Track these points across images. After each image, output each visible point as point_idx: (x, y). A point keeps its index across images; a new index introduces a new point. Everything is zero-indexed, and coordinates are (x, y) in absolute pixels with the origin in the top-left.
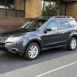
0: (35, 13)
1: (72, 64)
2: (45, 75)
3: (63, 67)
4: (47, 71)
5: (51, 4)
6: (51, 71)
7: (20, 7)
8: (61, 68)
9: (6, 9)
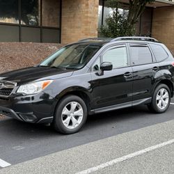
0: (83, 32)
1: (169, 142)
2: (110, 166)
3: (148, 149)
4: (112, 159)
5: (117, 12)
6: (121, 159)
7: (49, 20)
8: (143, 151)
9: (20, 26)
